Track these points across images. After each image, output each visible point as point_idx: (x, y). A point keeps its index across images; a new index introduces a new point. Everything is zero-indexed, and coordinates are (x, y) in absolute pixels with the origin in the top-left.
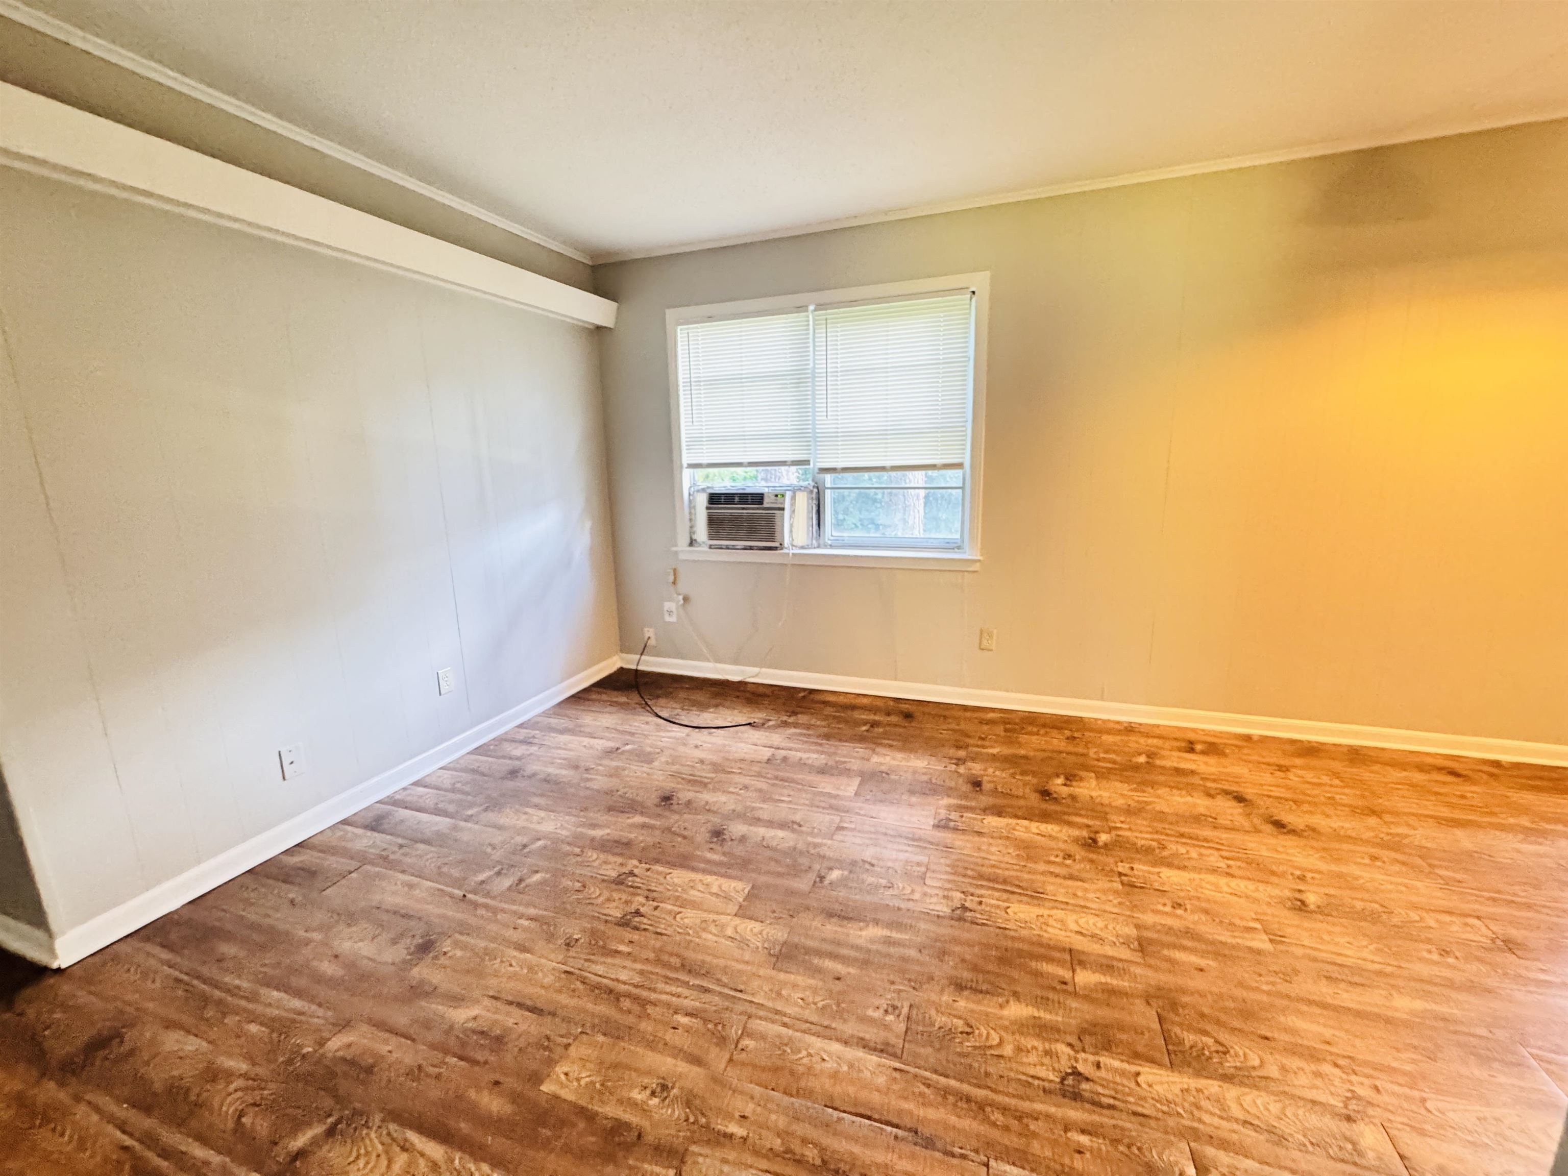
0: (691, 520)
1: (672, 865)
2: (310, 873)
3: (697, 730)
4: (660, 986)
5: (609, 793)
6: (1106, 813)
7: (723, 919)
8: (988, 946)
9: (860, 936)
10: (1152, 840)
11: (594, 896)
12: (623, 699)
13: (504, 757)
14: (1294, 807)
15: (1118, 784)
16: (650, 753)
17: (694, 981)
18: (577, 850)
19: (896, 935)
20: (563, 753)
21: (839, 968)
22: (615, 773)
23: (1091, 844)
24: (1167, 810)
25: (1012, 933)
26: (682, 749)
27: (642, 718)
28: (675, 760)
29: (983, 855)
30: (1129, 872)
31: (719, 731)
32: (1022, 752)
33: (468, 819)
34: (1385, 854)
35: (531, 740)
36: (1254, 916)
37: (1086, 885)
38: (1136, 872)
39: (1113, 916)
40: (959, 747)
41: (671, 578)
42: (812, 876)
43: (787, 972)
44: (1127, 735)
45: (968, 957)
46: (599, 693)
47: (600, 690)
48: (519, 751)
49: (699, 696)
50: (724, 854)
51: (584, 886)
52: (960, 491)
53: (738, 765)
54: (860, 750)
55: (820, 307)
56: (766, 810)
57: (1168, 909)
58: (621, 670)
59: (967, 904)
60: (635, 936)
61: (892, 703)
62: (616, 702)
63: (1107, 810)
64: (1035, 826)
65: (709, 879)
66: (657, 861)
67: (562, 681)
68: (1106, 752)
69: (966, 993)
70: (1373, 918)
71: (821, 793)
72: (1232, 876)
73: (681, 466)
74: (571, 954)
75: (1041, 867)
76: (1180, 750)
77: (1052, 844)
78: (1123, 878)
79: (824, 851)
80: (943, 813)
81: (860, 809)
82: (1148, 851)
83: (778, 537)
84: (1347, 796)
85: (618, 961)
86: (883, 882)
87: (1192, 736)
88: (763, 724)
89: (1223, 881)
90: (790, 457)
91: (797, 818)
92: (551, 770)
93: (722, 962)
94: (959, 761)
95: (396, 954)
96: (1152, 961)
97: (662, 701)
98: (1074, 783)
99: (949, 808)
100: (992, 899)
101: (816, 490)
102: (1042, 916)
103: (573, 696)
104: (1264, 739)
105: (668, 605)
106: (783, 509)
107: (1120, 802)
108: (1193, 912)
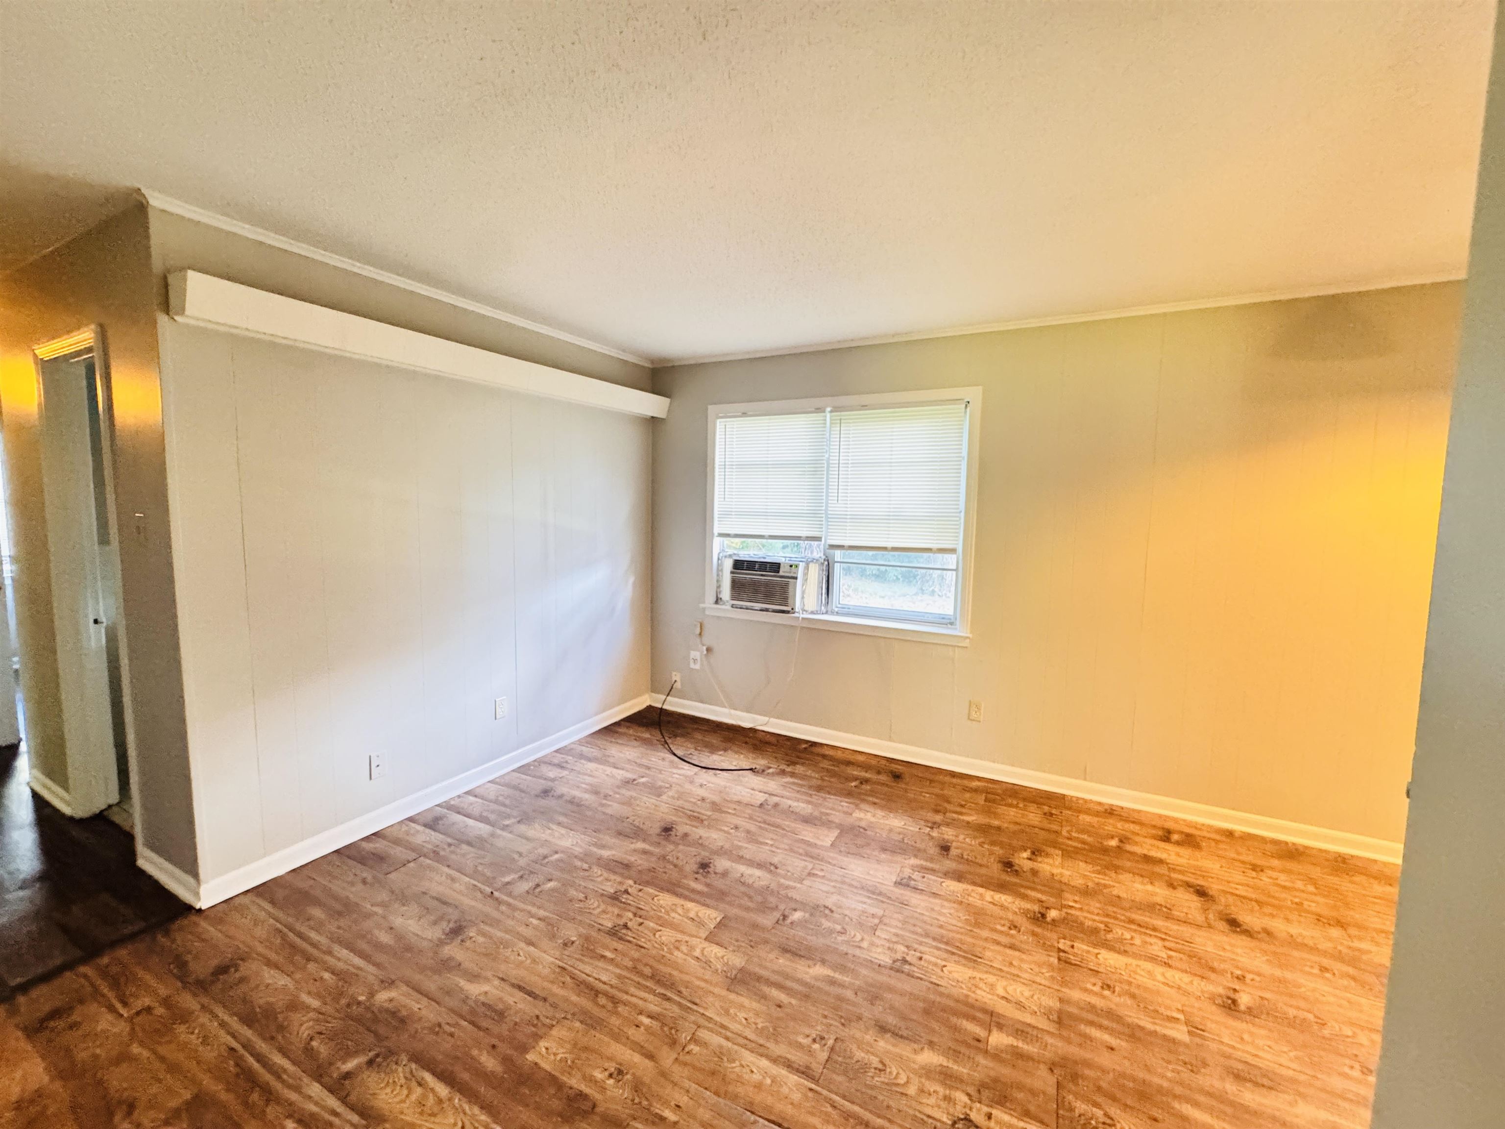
0: (718, 581)
1: (662, 889)
2: (380, 858)
3: (704, 770)
4: (632, 990)
5: (622, 819)
6: (1063, 891)
7: (694, 941)
8: (917, 998)
9: (807, 973)
10: (1101, 922)
11: (592, 907)
12: (647, 735)
13: (540, 777)
14: (1257, 908)
15: (1082, 865)
16: (661, 787)
17: (660, 990)
18: (586, 866)
19: (837, 976)
20: (589, 779)
21: (783, 997)
22: (628, 803)
23: (1040, 918)
24: (1123, 895)
25: (942, 989)
26: (688, 786)
27: (659, 754)
28: (680, 796)
29: (935, 915)
30: (1067, 949)
31: (724, 773)
32: (996, 823)
33: (505, 828)
34: (1338, 966)
35: (564, 765)
36: (1180, 1008)
37: (1024, 956)
38: (1075, 950)
39: (1042, 987)
40: (937, 811)
41: (698, 631)
42: (777, 915)
43: (737, 993)
44: (1106, 818)
45: (897, 1004)
46: (628, 727)
47: (628, 724)
48: (552, 773)
49: (714, 740)
50: (708, 885)
51: (586, 898)
52: (954, 573)
53: (734, 806)
54: (844, 804)
55: (835, 409)
56: (750, 850)
57: (1096, 989)
58: (650, 708)
59: (908, 958)
60: (620, 946)
61: (884, 762)
62: (639, 737)
63: (1064, 887)
64: (989, 895)
65: (689, 905)
66: (648, 883)
67: (596, 714)
68: (1082, 831)
69: (888, 1035)
70: (1301, 1025)
71: (803, 841)
72: (1170, 966)
73: (713, 534)
74: (566, 952)
75: (985, 933)
76: (1154, 837)
77: (1002, 913)
78: (1062, 954)
79: (792, 894)
80: (907, 872)
81: (833, 858)
82: (1095, 931)
83: (790, 601)
84: (1319, 904)
85: (601, 964)
86: (838, 928)
87: (1170, 825)
88: (763, 771)
89: (1159, 970)
90: (804, 534)
91: (775, 860)
92: (577, 793)
93: (686, 978)
94: (934, 825)
95: (435, 933)
96: (1065, 1033)
97: (679, 740)
98: (1040, 859)
99: (914, 868)
100: (932, 956)
101: (826, 563)
102: (974, 978)
103: (605, 728)
104: (1247, 837)
105: (694, 654)
106: (796, 578)
107: (1079, 882)
108: (1120, 995)
